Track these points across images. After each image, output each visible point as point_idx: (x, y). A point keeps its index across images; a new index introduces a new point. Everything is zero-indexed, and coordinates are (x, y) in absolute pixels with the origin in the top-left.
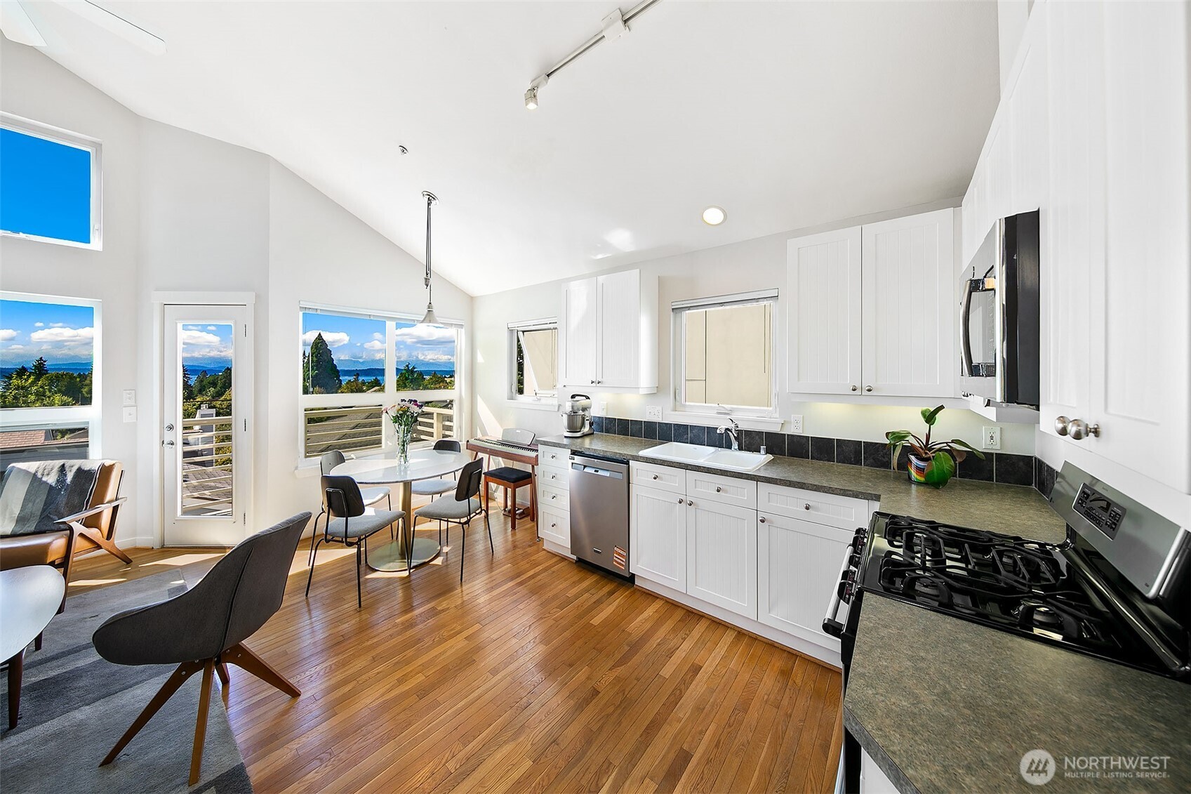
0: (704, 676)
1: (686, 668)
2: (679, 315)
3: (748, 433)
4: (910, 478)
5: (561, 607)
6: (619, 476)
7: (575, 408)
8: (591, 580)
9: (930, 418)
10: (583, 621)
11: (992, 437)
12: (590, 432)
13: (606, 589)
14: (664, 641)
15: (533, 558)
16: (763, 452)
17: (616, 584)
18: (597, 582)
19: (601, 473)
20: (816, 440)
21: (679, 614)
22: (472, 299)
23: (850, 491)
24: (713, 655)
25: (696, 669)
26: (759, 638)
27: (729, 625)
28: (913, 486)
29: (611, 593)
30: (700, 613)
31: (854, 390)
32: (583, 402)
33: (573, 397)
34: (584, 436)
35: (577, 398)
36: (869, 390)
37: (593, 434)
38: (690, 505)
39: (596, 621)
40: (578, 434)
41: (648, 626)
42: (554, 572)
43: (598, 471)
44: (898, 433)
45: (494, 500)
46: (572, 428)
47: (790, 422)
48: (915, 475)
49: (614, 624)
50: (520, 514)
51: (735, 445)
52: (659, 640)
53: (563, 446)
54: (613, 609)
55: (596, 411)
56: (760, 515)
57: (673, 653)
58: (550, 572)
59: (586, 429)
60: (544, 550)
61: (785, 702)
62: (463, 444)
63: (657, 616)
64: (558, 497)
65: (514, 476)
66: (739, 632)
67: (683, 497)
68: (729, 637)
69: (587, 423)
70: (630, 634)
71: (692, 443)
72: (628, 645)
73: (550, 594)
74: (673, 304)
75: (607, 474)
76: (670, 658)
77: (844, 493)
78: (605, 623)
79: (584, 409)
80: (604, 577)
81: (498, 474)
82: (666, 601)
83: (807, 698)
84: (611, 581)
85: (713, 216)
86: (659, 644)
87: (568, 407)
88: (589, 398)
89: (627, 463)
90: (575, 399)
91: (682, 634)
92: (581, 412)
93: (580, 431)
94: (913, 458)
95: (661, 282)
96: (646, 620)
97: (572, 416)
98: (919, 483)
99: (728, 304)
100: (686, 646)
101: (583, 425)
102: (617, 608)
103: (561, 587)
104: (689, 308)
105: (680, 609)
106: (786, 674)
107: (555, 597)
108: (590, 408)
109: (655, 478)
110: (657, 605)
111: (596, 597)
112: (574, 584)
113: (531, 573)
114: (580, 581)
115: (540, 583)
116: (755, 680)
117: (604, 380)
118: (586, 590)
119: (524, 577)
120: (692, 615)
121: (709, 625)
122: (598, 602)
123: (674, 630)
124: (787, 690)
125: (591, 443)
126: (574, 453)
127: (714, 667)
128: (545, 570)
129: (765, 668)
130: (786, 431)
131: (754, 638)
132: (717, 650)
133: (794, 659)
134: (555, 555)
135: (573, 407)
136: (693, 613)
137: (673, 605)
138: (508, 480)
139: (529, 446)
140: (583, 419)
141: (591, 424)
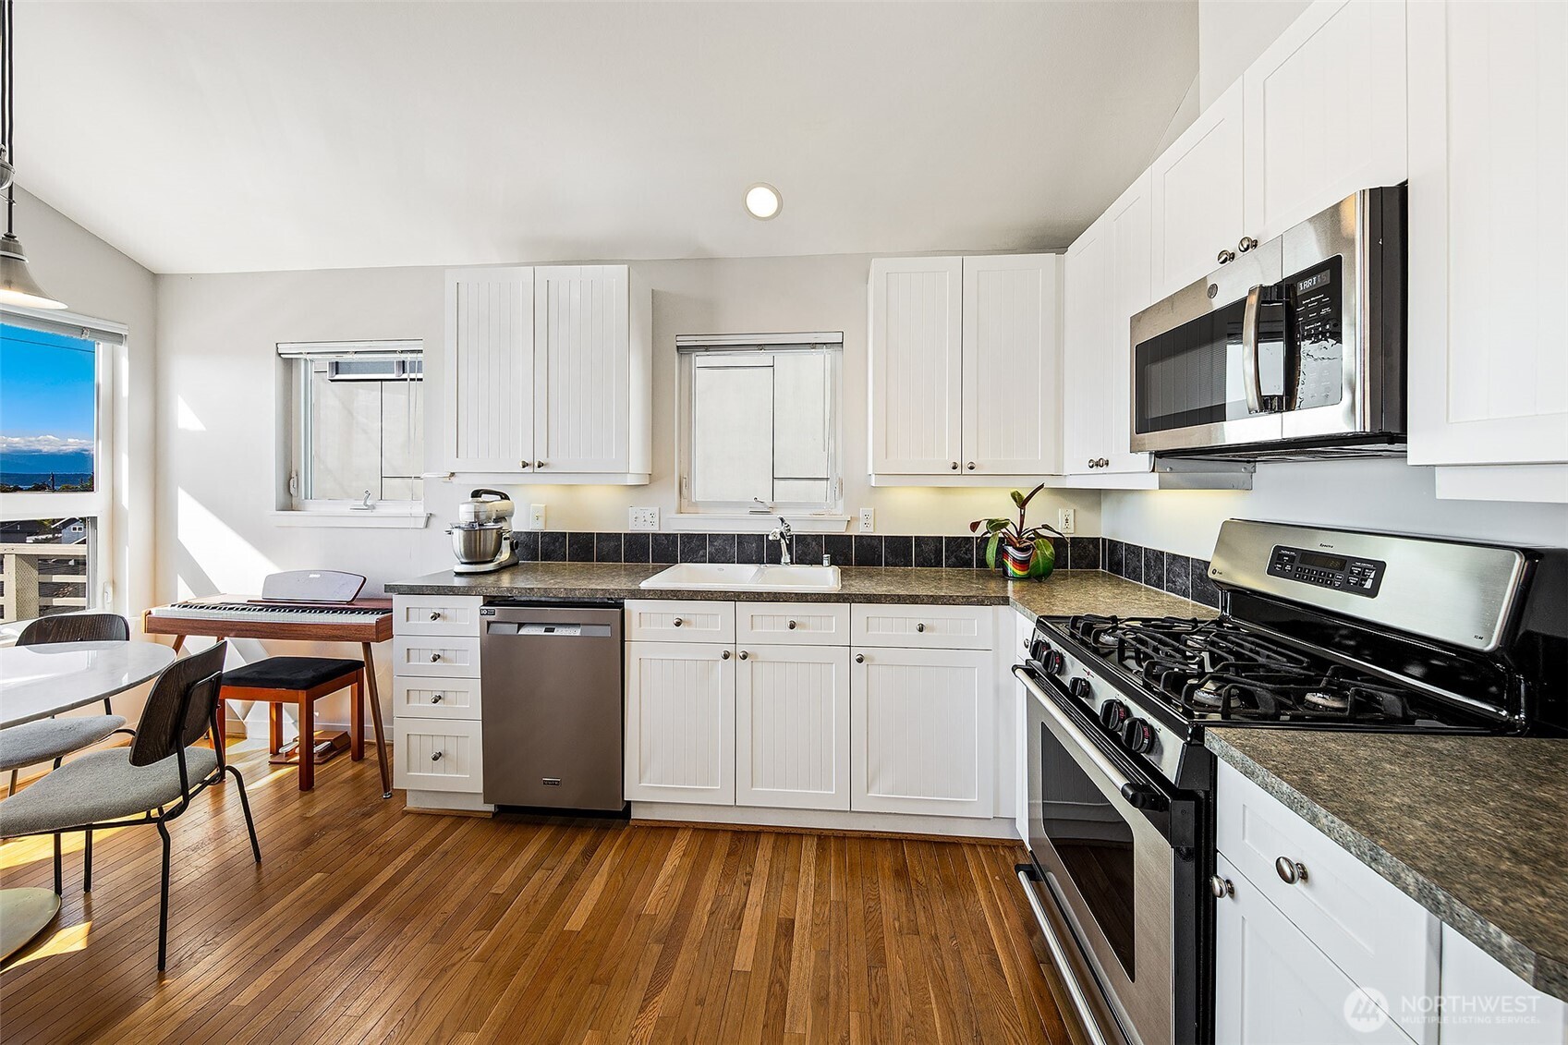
0: (804, 935)
1: (772, 936)
2: (686, 358)
3: (801, 539)
4: (1005, 571)
5: (487, 924)
6: (604, 632)
7: (482, 517)
8: (536, 843)
9: (1022, 503)
10: (549, 933)
11: (1067, 520)
12: (512, 561)
13: (577, 848)
14: (718, 901)
15: (382, 840)
16: (826, 562)
17: (591, 832)
18: (553, 841)
19: (559, 632)
20: (891, 540)
21: (722, 844)
22: (155, 278)
23: (973, 597)
24: (800, 891)
25: (787, 928)
26: (848, 834)
27: (803, 832)
28: (1010, 583)
29: (588, 853)
30: (755, 829)
31: (954, 468)
32: (497, 504)
33: (476, 494)
34: (502, 568)
35: (485, 497)
36: (972, 468)
37: (516, 564)
38: (744, 657)
39: (577, 921)
40: (490, 567)
41: (680, 886)
42: (446, 853)
43: (552, 630)
44: (997, 520)
45: (241, 736)
46: (474, 553)
47: (858, 519)
48: (1012, 568)
49: (613, 912)
50: (322, 754)
51: (786, 558)
52: (709, 904)
53: (465, 592)
54: (603, 883)
55: (522, 522)
56: (856, 653)
57: (740, 918)
58: (435, 856)
59: (505, 555)
60: (408, 813)
61: (922, 919)
62: (136, 624)
63: (688, 862)
64: (449, 696)
65: (309, 674)
66: (819, 837)
67: (730, 649)
68: (809, 850)
69: (506, 546)
70: (653, 918)
71: (711, 561)
72: (658, 941)
73: (450, 907)
74: (679, 338)
75: (577, 632)
76: (740, 929)
77: (967, 601)
78: (595, 919)
79: (499, 519)
80: (564, 826)
81: (256, 676)
82: (695, 829)
83: (941, 898)
84: (581, 828)
85: (762, 202)
86: (712, 913)
87: (465, 513)
88: (506, 498)
89: (621, 606)
90: (480, 499)
91: (740, 877)
92: (490, 525)
93: (491, 561)
94: (1010, 549)
95: (656, 300)
96: (673, 877)
97: (474, 533)
98: (1015, 579)
99: (771, 347)
100: (756, 894)
101: (498, 549)
102: (610, 876)
103: (474, 878)
104: (707, 348)
105: (721, 834)
106: (901, 873)
107: (465, 907)
108: (511, 514)
109: (678, 624)
110: (681, 842)
111: (561, 872)
112: (504, 862)
113: (388, 873)
114: (517, 849)
115: (417, 891)
116: (872, 904)
117: (551, 460)
118: (535, 866)
119: (370, 889)
120: (745, 837)
121: (775, 842)
122: (570, 879)
123: (727, 876)
124: (916, 899)
125: (512, 580)
126: (490, 601)
127: (811, 912)
128: (423, 855)
129: (875, 877)
130: (854, 532)
131: (842, 837)
132: (802, 881)
133: (900, 845)
134: (437, 816)
135: (477, 515)
136: (743, 832)
137: (707, 832)
138: (291, 685)
139: (348, 603)
140: (500, 536)
141: (513, 547)
